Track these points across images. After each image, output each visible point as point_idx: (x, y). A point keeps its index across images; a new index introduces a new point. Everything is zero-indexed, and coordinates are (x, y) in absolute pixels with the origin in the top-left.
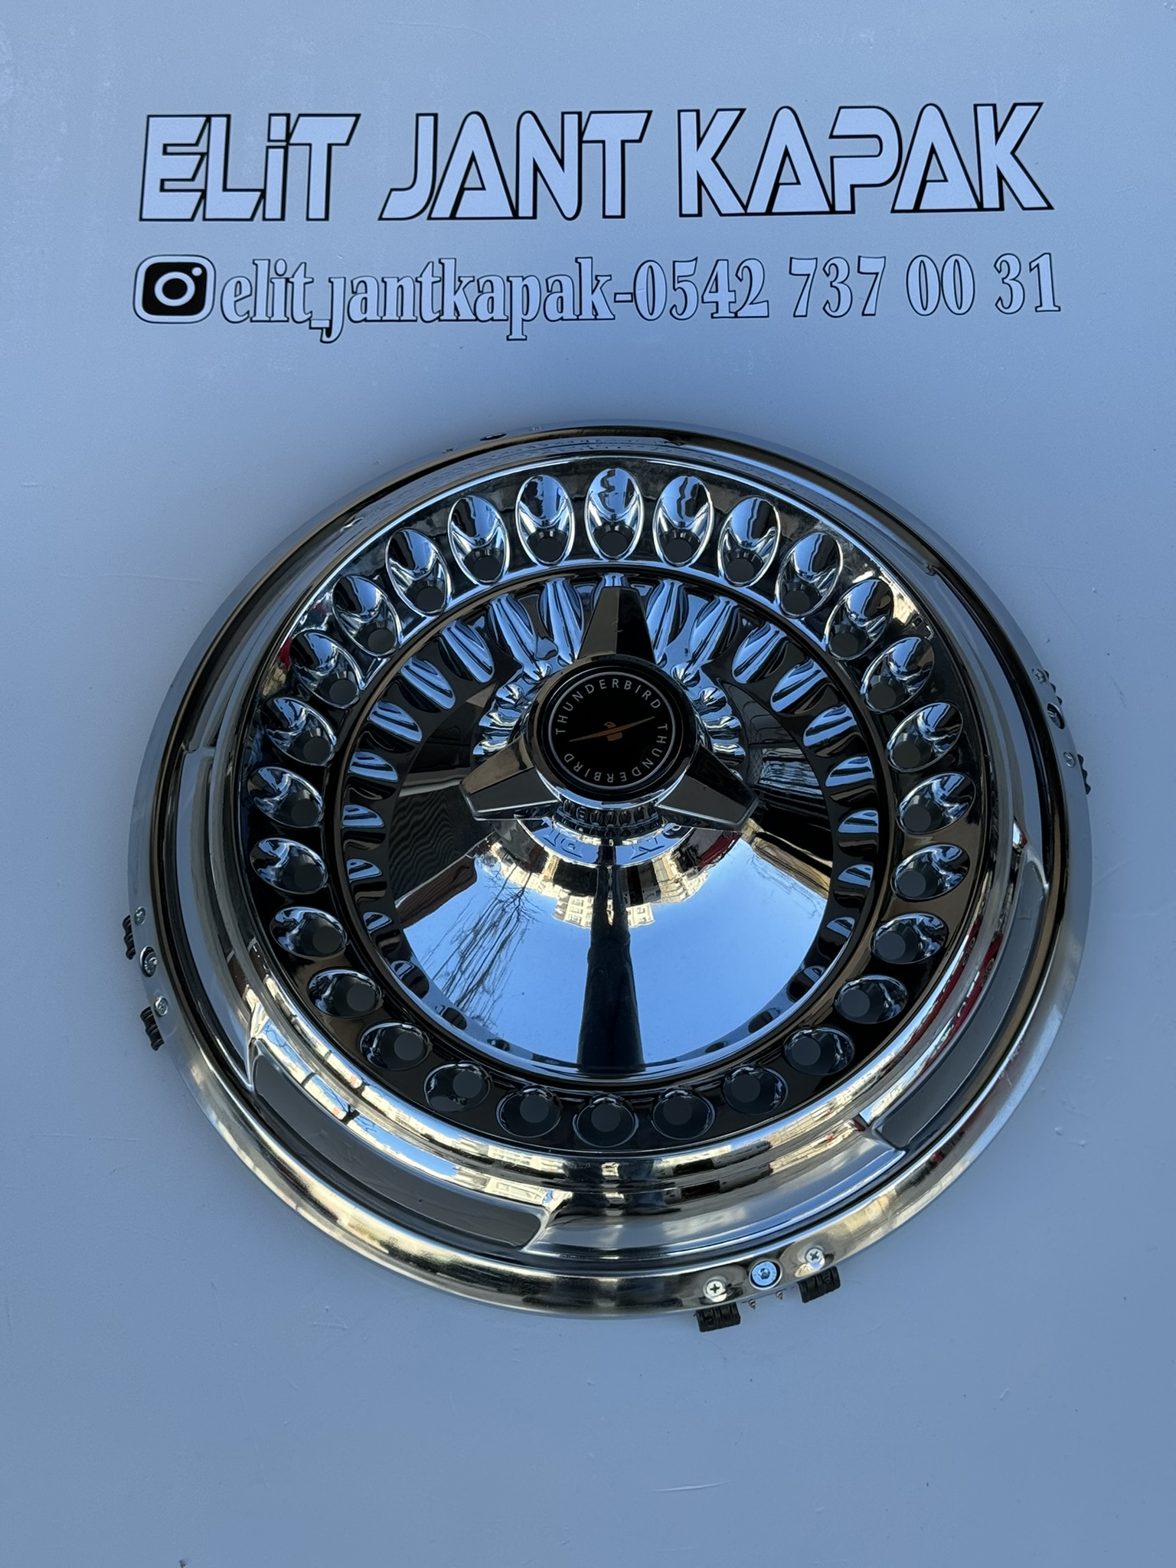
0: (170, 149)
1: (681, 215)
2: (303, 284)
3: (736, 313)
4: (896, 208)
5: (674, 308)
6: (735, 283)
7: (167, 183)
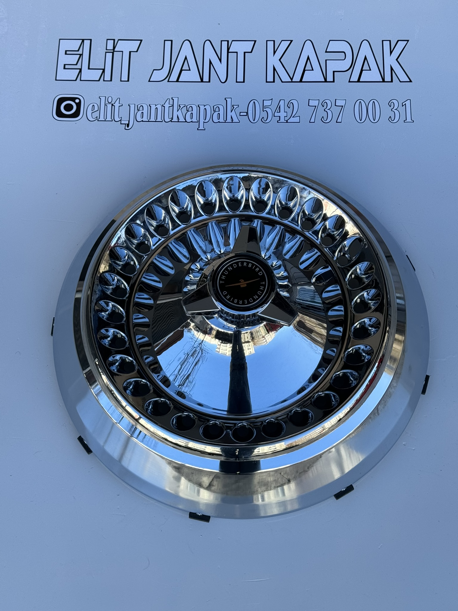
0: (68, 52)
1: (267, 82)
2: (118, 107)
3: (287, 121)
4: (351, 81)
5: (263, 119)
6: (287, 109)
7: (66, 66)
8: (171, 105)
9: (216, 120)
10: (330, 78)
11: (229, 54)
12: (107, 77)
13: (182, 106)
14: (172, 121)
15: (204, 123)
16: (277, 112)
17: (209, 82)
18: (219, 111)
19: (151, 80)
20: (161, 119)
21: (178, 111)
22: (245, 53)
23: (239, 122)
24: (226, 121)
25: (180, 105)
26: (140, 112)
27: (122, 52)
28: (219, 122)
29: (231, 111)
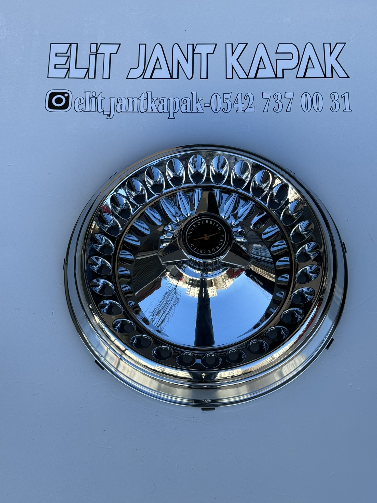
0: (58, 55)
1: (226, 78)
2: (101, 100)
3: (244, 111)
4: (297, 77)
5: (224, 109)
6: (244, 101)
7: (56, 66)
8: (146, 98)
9: (184, 110)
10: (280, 75)
11: (194, 55)
12: (92, 75)
13: (155, 99)
14: (147, 111)
15: (174, 113)
16: (236, 104)
17: (178, 78)
18: (187, 103)
19: (128, 78)
20: (138, 110)
21: (151, 103)
22: (207, 54)
23: (204, 112)
24: (193, 112)
25: (154, 98)
26: (119, 104)
27: (104, 54)
28: (186, 112)
29: (197, 103)
